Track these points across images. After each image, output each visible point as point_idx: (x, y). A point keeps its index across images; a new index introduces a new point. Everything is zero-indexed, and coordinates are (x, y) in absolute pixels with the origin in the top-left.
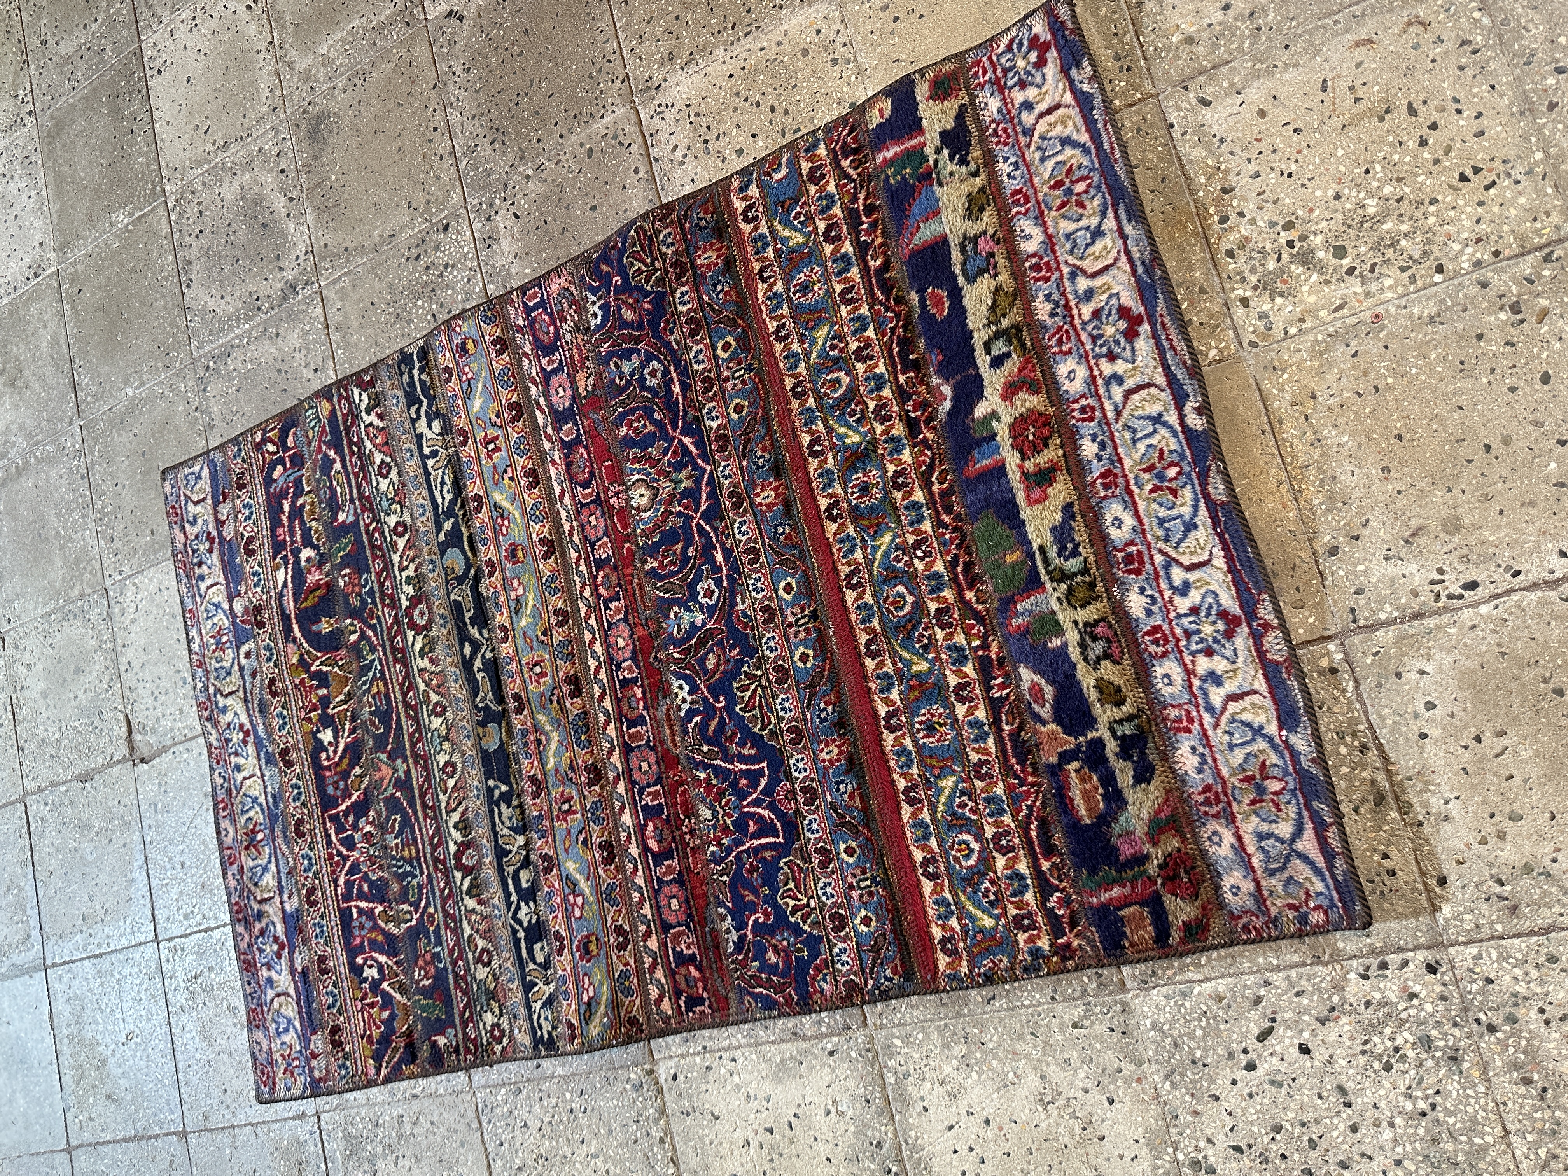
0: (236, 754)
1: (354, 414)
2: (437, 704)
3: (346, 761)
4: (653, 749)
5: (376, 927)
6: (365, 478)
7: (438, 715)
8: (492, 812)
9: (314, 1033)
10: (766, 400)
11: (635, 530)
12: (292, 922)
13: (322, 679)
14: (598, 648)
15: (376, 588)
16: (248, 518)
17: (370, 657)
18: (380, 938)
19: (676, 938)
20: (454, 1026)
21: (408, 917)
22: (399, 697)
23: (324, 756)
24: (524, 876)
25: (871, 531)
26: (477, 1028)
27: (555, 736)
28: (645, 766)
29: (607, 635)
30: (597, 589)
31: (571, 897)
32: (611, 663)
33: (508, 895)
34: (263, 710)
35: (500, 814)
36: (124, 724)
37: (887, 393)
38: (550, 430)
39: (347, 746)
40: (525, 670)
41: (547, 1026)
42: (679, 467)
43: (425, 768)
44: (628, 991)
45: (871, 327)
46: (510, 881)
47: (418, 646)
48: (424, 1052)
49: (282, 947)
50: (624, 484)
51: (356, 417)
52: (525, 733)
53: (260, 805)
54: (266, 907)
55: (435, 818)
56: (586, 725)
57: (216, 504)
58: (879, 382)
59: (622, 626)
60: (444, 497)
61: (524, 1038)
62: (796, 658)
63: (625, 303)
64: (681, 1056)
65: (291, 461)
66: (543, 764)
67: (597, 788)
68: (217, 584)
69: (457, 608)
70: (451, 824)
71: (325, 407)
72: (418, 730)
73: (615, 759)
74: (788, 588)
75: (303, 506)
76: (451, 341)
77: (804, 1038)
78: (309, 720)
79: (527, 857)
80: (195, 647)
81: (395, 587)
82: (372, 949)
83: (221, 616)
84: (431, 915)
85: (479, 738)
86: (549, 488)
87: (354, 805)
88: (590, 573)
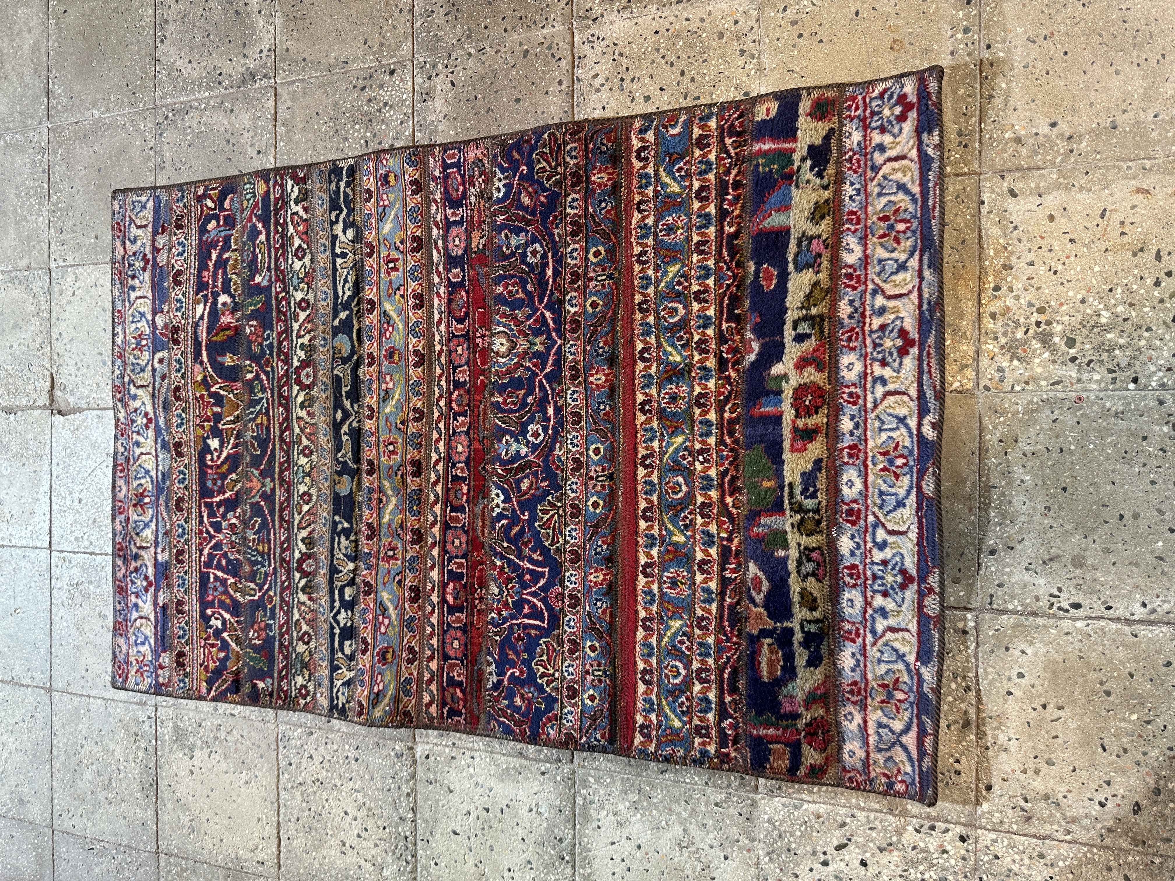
0: (138, 433)
1: (284, 201)
2: (306, 447)
3: (226, 467)
4: (466, 532)
5: (226, 593)
6: (283, 254)
7: (305, 455)
8: (333, 540)
9: (164, 651)
10: (617, 305)
11: (490, 368)
12: (161, 569)
13: (219, 400)
14: (441, 446)
15: (275, 344)
16: (181, 254)
17: (260, 395)
18: (228, 601)
19: (452, 667)
20: (272, 677)
21: (253, 592)
22: (278, 433)
23: (209, 457)
24: (348, 591)
25: (670, 431)
26: (289, 684)
27: (394, 501)
28: (457, 542)
29: (450, 439)
30: (450, 403)
31: (381, 618)
32: (449, 460)
33: (333, 601)
34: (166, 407)
35: (339, 543)
36: (49, 380)
37: (710, 332)
38: (441, 268)
39: (229, 456)
40: (381, 445)
41: (342, 699)
42: (537, 333)
43: (288, 491)
44: (408, 693)
45: (712, 278)
46: (336, 592)
47: (300, 399)
48: (246, 688)
49: (150, 584)
50: (489, 329)
51: (286, 204)
52: (371, 491)
53: (151, 477)
54: (142, 553)
55: (288, 529)
56: (419, 499)
57: (155, 233)
58: (707, 322)
59: (463, 437)
60: (345, 292)
61: (323, 701)
62: (590, 503)
63: (526, 190)
64: (436, 744)
65: (225, 220)
66: (380, 517)
67: (417, 547)
68: (145, 297)
69: (337, 382)
70: (300, 537)
71: (261, 187)
72: (288, 461)
73: (436, 530)
74: (597, 451)
75: (228, 259)
76: (377, 170)
77: (527, 758)
78: (203, 427)
79: (353, 579)
80: (119, 341)
81: (290, 348)
82: (219, 607)
83: (144, 323)
84: (270, 597)
85: (335, 483)
86: (431, 314)
87: (226, 500)
88: (448, 389)
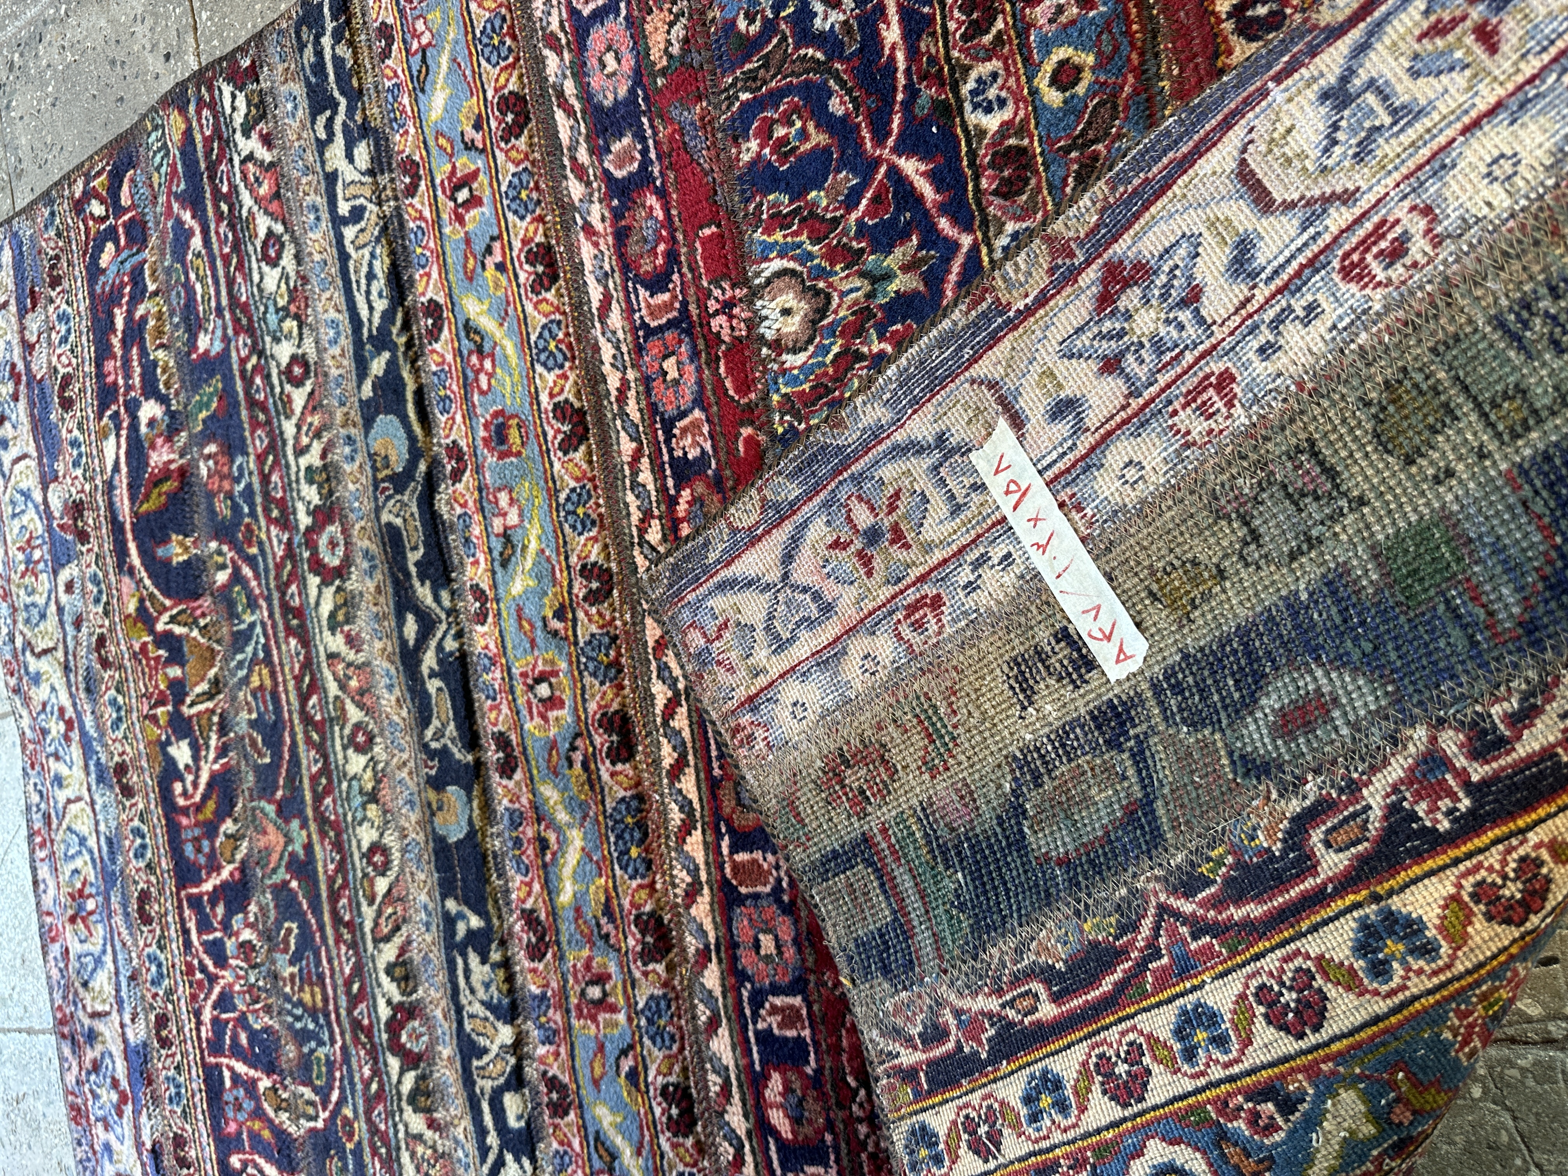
0: (57, 757)
1: (222, 138)
2: (358, 727)
3: (211, 805)
4: (786, 909)
5: (258, 1113)
6: (240, 266)
7: (360, 749)
8: (452, 965)
10: (1150, 51)
11: (766, 397)
12: (137, 1062)
13: (174, 647)
15: (257, 486)
16: (64, 340)
17: (249, 618)
18: (266, 1134)
21: (311, 1111)
22: (296, 704)
23: (178, 787)
24: (512, 1104)
27: (576, 839)
28: (767, 943)
33: (481, 1132)
34: (91, 687)
35: (467, 972)
38: (583, 156)
39: (214, 778)
40: (519, 688)
42: (887, 238)
43: (338, 845)
46: (485, 1107)
47: (326, 608)
49: (123, 1098)
50: (745, 282)
51: (227, 143)
52: (516, 819)
53: (91, 852)
54: (100, 1026)
55: (353, 945)
56: (641, 825)
57: (22, 312)
60: (372, 305)
65: (127, 234)
66: (550, 889)
67: (660, 968)
68: (25, 456)
69: (393, 540)
70: (381, 965)
71: (175, 124)
72: (326, 770)
73: (702, 910)
75: (144, 319)
78: (154, 719)
79: (518, 1070)
81: (287, 487)
82: (254, 1149)
83: (31, 513)
84: (347, 1122)
85: (430, 812)
86: (579, 289)
87: (224, 885)
88: (662, 489)
